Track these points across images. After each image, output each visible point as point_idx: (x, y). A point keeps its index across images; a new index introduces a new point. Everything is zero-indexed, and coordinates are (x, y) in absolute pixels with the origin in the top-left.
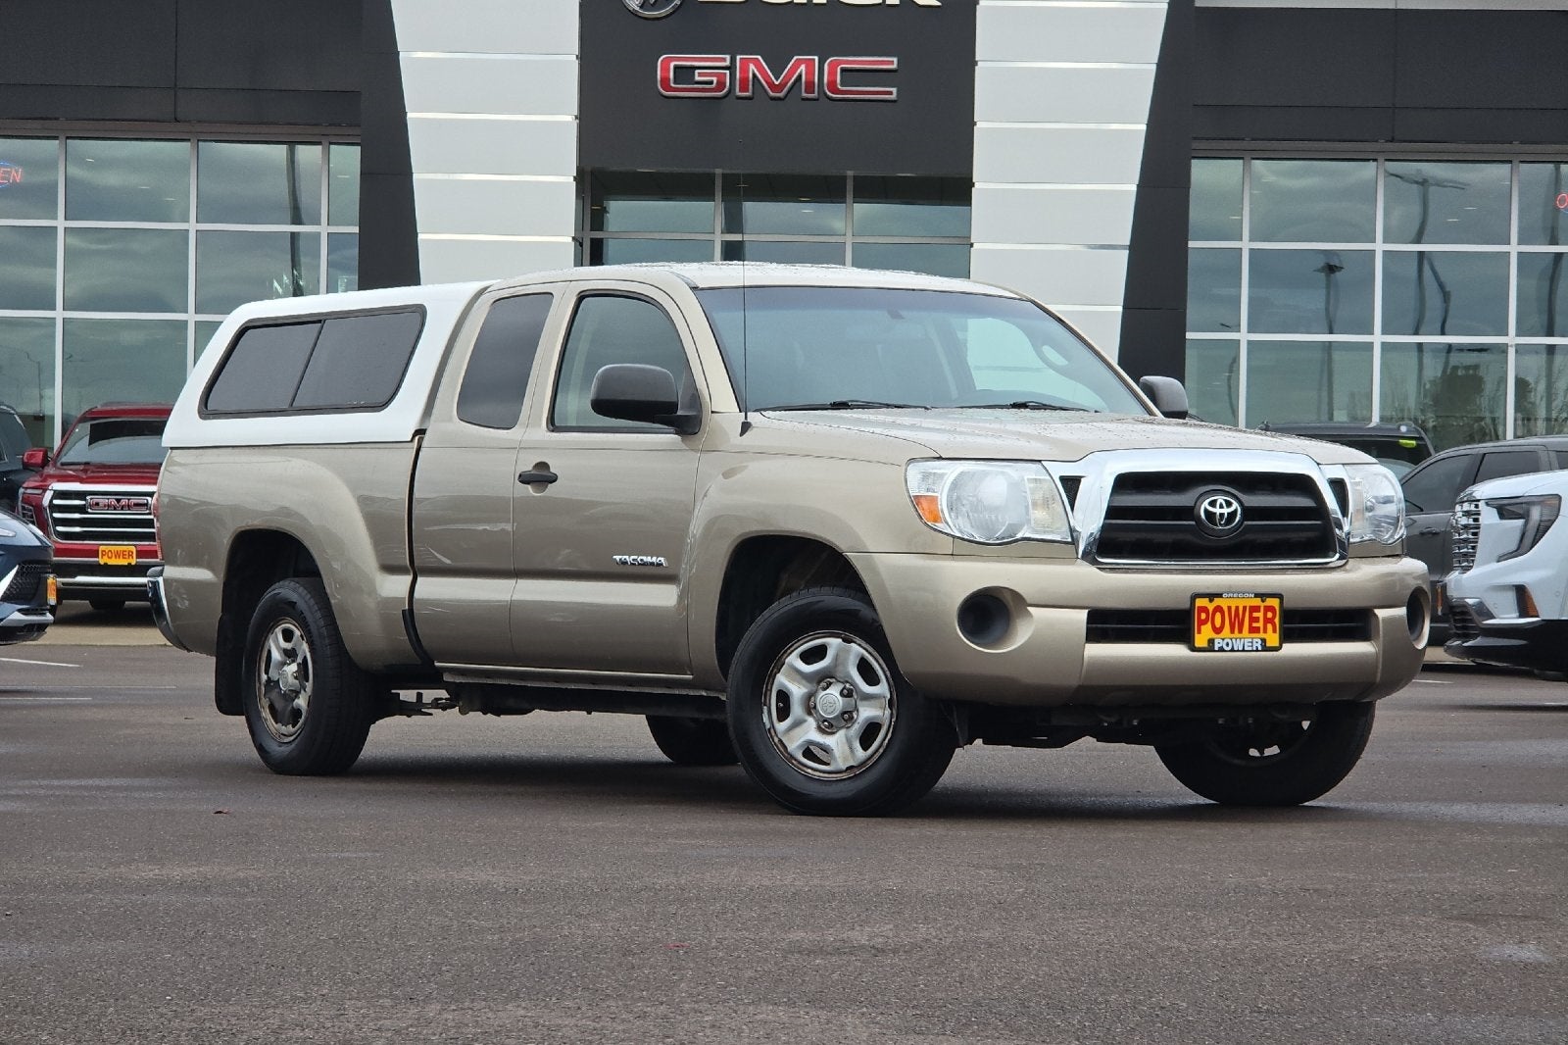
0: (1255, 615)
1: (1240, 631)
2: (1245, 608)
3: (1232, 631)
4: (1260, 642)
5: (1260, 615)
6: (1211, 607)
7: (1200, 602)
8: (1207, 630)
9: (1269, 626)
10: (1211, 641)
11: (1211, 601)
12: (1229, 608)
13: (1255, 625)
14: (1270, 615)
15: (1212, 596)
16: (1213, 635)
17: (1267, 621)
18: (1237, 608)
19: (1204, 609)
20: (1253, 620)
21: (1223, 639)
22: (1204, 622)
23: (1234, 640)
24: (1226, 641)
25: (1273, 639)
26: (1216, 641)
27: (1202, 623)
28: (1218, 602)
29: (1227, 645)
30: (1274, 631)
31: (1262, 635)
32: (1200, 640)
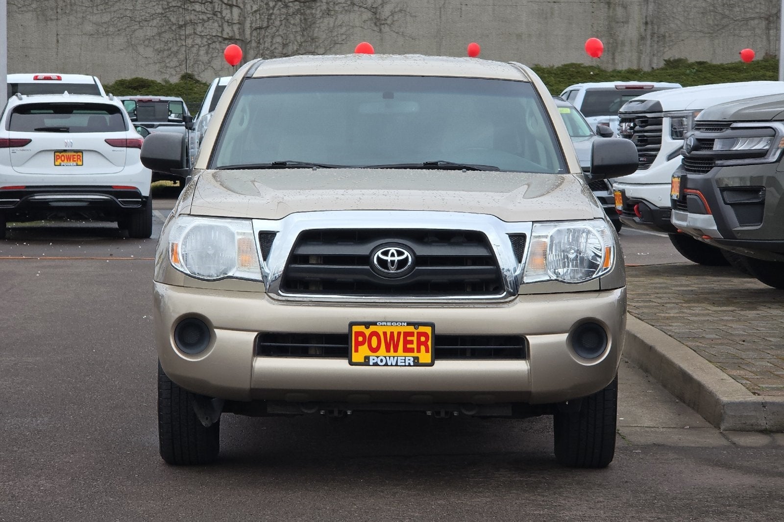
0: (409, 338)
1: (396, 350)
2: (399, 333)
3: (388, 350)
4: (412, 359)
5: (415, 339)
6: (367, 332)
7: (355, 329)
8: (364, 350)
9: (423, 348)
10: (367, 358)
11: (367, 328)
12: (385, 334)
13: (409, 346)
14: (423, 339)
15: (367, 325)
16: (369, 353)
17: (419, 343)
18: (392, 333)
19: (362, 334)
20: (406, 342)
21: (378, 357)
22: (362, 343)
23: (388, 358)
24: (379, 358)
25: (425, 357)
26: (371, 358)
27: (358, 344)
28: (373, 328)
29: (382, 361)
30: (427, 351)
31: (415, 354)
32: (357, 357)
